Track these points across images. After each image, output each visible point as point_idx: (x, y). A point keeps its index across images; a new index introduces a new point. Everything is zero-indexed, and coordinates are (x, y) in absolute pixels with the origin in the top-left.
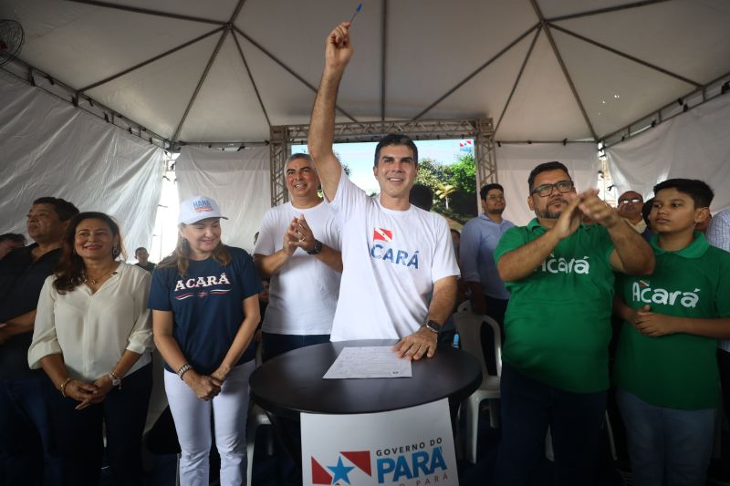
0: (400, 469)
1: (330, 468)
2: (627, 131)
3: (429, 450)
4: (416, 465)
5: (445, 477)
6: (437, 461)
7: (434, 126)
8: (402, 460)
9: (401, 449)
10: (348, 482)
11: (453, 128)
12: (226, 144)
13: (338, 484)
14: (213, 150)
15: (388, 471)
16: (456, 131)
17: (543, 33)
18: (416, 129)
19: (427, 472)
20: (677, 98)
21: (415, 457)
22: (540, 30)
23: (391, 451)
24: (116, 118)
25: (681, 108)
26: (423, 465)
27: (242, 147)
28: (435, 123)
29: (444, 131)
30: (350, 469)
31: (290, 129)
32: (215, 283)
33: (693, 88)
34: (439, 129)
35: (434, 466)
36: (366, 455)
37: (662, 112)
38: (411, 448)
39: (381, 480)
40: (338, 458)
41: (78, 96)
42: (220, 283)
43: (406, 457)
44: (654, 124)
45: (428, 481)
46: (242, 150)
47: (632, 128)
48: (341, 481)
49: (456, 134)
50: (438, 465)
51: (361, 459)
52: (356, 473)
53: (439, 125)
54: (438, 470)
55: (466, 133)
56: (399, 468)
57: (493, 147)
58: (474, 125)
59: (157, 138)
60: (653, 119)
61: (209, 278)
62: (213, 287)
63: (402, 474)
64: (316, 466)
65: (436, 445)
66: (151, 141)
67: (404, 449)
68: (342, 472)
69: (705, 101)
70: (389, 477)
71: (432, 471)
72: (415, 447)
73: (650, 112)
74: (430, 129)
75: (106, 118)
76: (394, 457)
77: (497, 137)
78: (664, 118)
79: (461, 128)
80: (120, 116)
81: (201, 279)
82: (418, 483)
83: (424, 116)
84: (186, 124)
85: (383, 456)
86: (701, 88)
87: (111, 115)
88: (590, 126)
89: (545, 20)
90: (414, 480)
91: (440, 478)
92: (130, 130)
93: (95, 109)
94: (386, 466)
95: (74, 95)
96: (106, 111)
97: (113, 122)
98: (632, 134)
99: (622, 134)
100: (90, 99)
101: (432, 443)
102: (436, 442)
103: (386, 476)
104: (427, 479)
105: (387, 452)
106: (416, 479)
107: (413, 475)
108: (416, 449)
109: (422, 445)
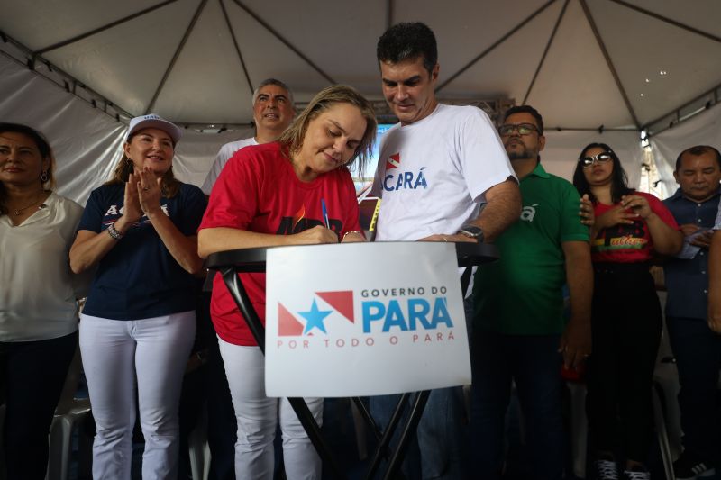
0: (392, 318)
2: (675, 115)
3: (431, 299)
4: (413, 315)
5: (451, 336)
6: (441, 315)
8: (394, 306)
9: (393, 291)
10: (323, 329)
12: (205, 125)
13: (310, 334)
14: (189, 131)
15: (377, 317)
19: (427, 326)
21: (411, 304)
23: (381, 293)
24: (78, 88)
26: (422, 316)
27: (223, 129)
30: (327, 313)
35: (436, 320)
36: (348, 296)
37: (719, 91)
38: (406, 292)
39: (367, 329)
40: (312, 302)
41: (34, 58)
43: (399, 303)
44: (708, 106)
45: (428, 338)
46: (223, 133)
47: (681, 112)
48: (315, 330)
50: (441, 320)
51: (342, 301)
52: (335, 319)
54: (442, 326)
56: (389, 316)
59: (126, 116)
60: (707, 99)
63: (394, 323)
64: (284, 314)
65: (439, 295)
66: (118, 118)
67: (398, 292)
68: (317, 318)
70: (377, 325)
71: (433, 326)
72: (411, 291)
73: (705, 91)
75: (67, 87)
76: (385, 301)
80: (83, 86)
82: (415, 338)
84: (159, 101)
85: (371, 299)
87: (72, 84)
88: (631, 110)
90: (410, 333)
91: (445, 336)
92: (94, 103)
93: (54, 75)
94: (374, 311)
95: (30, 57)
96: (67, 80)
97: (74, 92)
98: (681, 119)
99: (671, 119)
100: (48, 63)
101: (435, 291)
102: (439, 290)
103: (373, 324)
104: (428, 335)
105: (375, 293)
106: (413, 332)
107: (408, 327)
108: (413, 293)
109: (421, 291)
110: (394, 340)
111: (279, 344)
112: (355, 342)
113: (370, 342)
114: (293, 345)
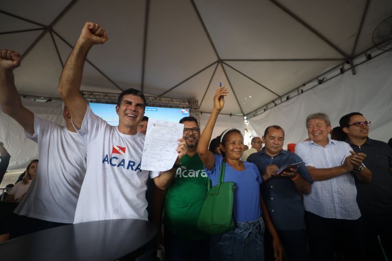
2: (255, 112)
7: (169, 101)
11: (179, 103)
14: (27, 100)
16: (180, 104)
17: (220, 65)
18: (159, 101)
20: (271, 100)
22: (218, 63)
25: (273, 104)
27: (50, 100)
28: (169, 99)
29: (174, 104)
31: (84, 93)
33: (277, 97)
34: (171, 102)
37: (268, 105)
44: (265, 110)
49: (180, 106)
53: (172, 101)
55: (185, 106)
57: (198, 114)
58: (189, 103)
60: (265, 107)
69: (282, 102)
73: (263, 105)
74: (167, 102)
77: (200, 110)
78: (268, 108)
79: (183, 103)
83: (165, 95)
86: (280, 97)
88: (241, 108)
89: (220, 60)
98: (257, 114)
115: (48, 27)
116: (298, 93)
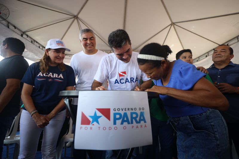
0: (124, 119)
1: (91, 117)
2: (198, 59)
3: (139, 112)
4: (132, 118)
5: (145, 126)
6: (142, 118)
8: (125, 114)
9: (125, 109)
10: (98, 123)
13: (93, 125)
15: (119, 119)
17: (172, 27)
19: (137, 122)
20: (213, 48)
21: (132, 114)
22: (172, 25)
23: (121, 110)
24: (35, 43)
26: (135, 118)
30: (100, 117)
32: (57, 77)
35: (140, 120)
36: (109, 110)
38: (130, 109)
39: (115, 123)
40: (94, 112)
42: (59, 77)
43: (127, 113)
45: (137, 127)
47: (200, 58)
48: (95, 123)
50: (142, 120)
51: (106, 112)
52: (103, 119)
54: (142, 122)
60: (206, 55)
61: (55, 74)
62: (56, 78)
63: (125, 121)
64: (83, 116)
65: (142, 111)
67: (127, 109)
68: (96, 118)
70: (119, 122)
71: (139, 122)
72: (132, 109)
75: (32, 42)
76: (122, 113)
78: (209, 54)
80: (37, 42)
81: (51, 74)
82: (133, 127)
85: (117, 112)
89: (173, 23)
90: (131, 125)
91: (143, 126)
92: (39, 47)
93: (29, 39)
94: (118, 116)
95: (22, 33)
96: (32, 40)
97: (34, 44)
98: (200, 59)
99: (197, 59)
100: (27, 35)
101: (140, 109)
102: (142, 109)
103: (117, 121)
104: (137, 126)
105: (119, 110)
106: (132, 125)
107: (130, 123)
108: (132, 110)
109: (135, 109)
110: (125, 128)
111: (81, 128)
112: (110, 128)
113: (116, 128)
114: (86, 128)
115: (76, 16)
116: (238, 40)
